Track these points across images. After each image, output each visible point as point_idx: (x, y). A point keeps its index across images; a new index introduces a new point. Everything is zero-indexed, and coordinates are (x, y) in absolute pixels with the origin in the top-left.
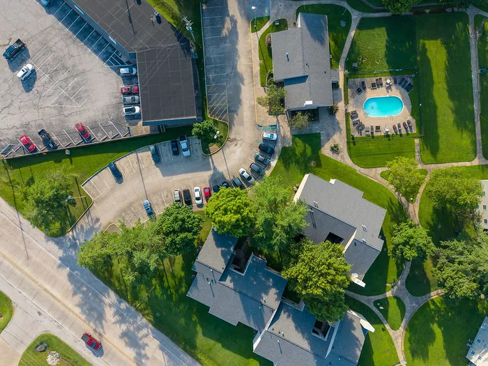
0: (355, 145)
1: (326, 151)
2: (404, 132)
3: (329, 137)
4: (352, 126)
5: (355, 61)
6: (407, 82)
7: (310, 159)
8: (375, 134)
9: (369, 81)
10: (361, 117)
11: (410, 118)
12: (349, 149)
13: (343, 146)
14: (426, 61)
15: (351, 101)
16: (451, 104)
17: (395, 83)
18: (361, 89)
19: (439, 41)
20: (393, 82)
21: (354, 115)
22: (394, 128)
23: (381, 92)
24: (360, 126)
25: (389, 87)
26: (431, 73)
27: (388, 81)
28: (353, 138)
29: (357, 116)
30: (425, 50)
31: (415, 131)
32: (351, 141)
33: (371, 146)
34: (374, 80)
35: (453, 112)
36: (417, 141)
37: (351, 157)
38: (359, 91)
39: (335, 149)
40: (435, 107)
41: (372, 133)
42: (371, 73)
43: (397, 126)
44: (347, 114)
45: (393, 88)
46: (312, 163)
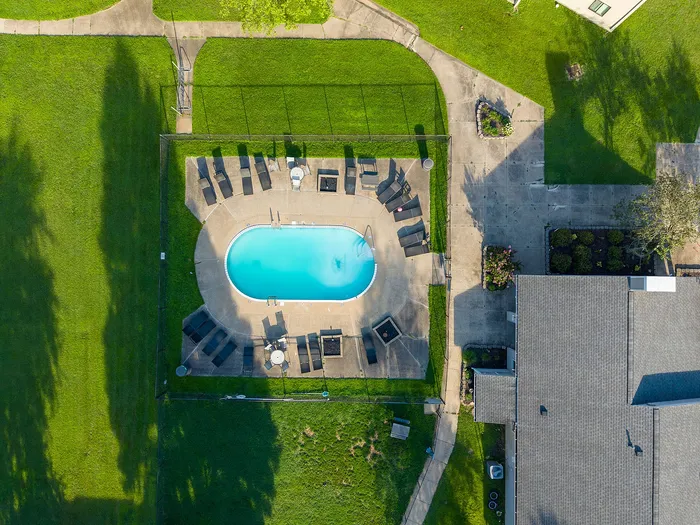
0: (419, 130)
1: (527, 116)
2: (232, 163)
3: (514, 166)
4: (425, 199)
5: (394, 445)
6: (207, 351)
7: (590, 88)
8: (338, 163)
9: (348, 367)
10: (388, 230)
11: (206, 213)
12: (440, 116)
13: (462, 127)
14: (125, 419)
15: (421, 291)
16: (47, 251)
17: (249, 351)
18: (382, 334)
19: (69, 494)
20: (259, 354)
21: (412, 242)
22: (266, 180)
23: (305, 317)
24: (395, 196)
25: (275, 334)
26: (111, 376)
27: (277, 357)
28: (424, 154)
29: (402, 234)
30: (127, 463)
31: (190, 163)
32: (431, 143)
33: (357, 118)
34: (330, 368)
35: (40, 220)
36: (184, 125)
37: (435, 84)
38: (388, 330)
39: (493, 118)
40: (109, 243)
41: (350, 165)
42: (341, 394)
43: (257, 185)
44: (440, 245)
45: (258, 332)
46: (579, 71)
